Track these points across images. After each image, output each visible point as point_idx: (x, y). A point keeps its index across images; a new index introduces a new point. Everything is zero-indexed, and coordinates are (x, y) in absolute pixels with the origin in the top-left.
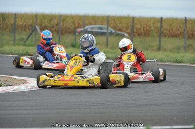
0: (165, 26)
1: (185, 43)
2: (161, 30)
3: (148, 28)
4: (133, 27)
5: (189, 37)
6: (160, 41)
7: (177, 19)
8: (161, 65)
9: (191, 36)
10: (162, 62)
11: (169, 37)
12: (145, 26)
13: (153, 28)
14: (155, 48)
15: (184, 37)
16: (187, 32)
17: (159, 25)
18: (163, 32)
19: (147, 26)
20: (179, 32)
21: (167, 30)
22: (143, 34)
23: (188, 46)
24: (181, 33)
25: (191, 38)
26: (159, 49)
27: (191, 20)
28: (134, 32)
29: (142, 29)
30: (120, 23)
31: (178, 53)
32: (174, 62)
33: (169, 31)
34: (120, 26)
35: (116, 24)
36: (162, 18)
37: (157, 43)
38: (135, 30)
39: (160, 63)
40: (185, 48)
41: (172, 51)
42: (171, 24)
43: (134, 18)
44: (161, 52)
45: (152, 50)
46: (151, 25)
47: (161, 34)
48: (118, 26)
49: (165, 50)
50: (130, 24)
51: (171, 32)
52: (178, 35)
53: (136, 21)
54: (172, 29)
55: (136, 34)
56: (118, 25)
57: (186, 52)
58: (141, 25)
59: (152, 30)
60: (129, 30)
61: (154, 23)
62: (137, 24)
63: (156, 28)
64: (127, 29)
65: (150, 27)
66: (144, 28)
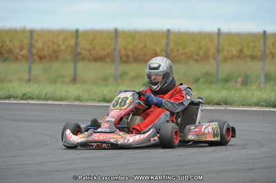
0: (83, 43)
1: (116, 70)
2: (76, 50)
3: (55, 47)
4: (31, 46)
5: (121, 60)
6: (75, 68)
7: (101, 32)
8: (79, 105)
9: (124, 58)
10: (81, 101)
11: (89, 60)
12: (50, 44)
13: (63, 47)
14: (67, 80)
15: (113, 60)
16: (119, 52)
17: (72, 42)
18: (80, 54)
19: (53, 43)
20: (105, 53)
21: (85, 50)
22: (48, 57)
23: (121, 76)
24: (108, 54)
25: (126, 62)
26: (74, 80)
27: (123, 32)
28: (33, 55)
29: (46, 49)
30: (11, 41)
31: (106, 85)
32: (99, 101)
33: (90, 51)
34: (10, 45)
35: (5, 42)
36: (77, 31)
37: (71, 71)
38: (34, 51)
39: (77, 103)
40: (116, 79)
41: (95, 83)
42: (93, 40)
43: (32, 32)
44: (77, 86)
45: (63, 82)
46: (61, 42)
47: (77, 56)
48: (7, 46)
49: (84, 82)
50: (27, 41)
51: (93, 52)
52: (105, 57)
53: (35, 37)
54: (94, 48)
55: (36, 58)
56: (8, 43)
57: (118, 85)
58: (44, 43)
59: (62, 50)
60: (25, 52)
61: (65, 40)
62: (37, 41)
63: (68, 47)
64: (22, 48)
65: (59, 46)
66: (49, 47)
